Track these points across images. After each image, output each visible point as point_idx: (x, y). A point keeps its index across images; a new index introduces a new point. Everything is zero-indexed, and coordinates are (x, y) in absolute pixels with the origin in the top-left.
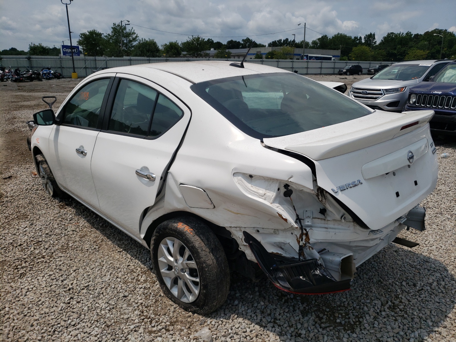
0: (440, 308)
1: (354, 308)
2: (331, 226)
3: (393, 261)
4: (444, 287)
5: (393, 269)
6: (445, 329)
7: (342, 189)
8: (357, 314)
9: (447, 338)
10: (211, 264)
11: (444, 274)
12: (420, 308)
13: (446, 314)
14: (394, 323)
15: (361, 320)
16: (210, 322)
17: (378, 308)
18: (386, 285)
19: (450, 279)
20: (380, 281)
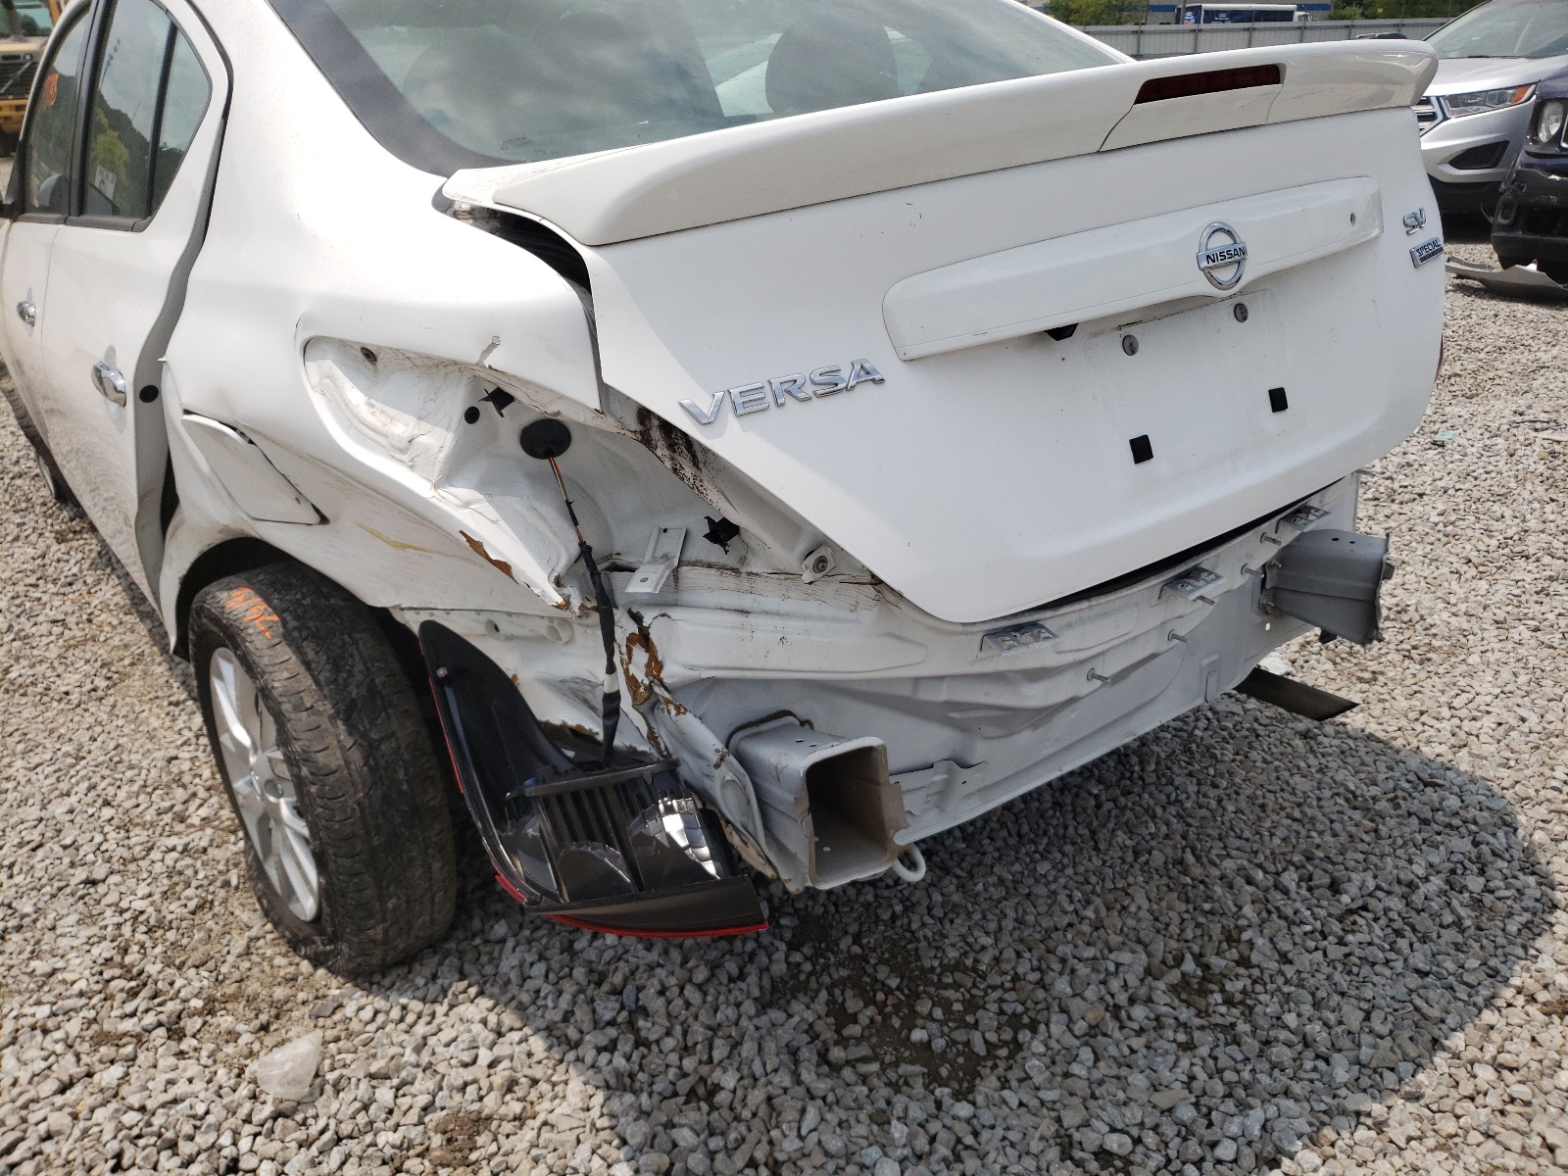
0: (1419, 1002)
1: (1016, 978)
2: (772, 602)
3: (1278, 778)
4: (1477, 904)
5: (1264, 811)
6: (1412, 1107)
7: (748, 405)
8: (1020, 1009)
9: (1407, 1154)
10: (334, 767)
11: (1491, 840)
12: (1321, 994)
13: (1437, 1033)
14: (1172, 1058)
15: (1024, 1036)
16: (355, 1008)
17: (1125, 986)
18: (1202, 882)
19: (1516, 864)
20: (1181, 862)
